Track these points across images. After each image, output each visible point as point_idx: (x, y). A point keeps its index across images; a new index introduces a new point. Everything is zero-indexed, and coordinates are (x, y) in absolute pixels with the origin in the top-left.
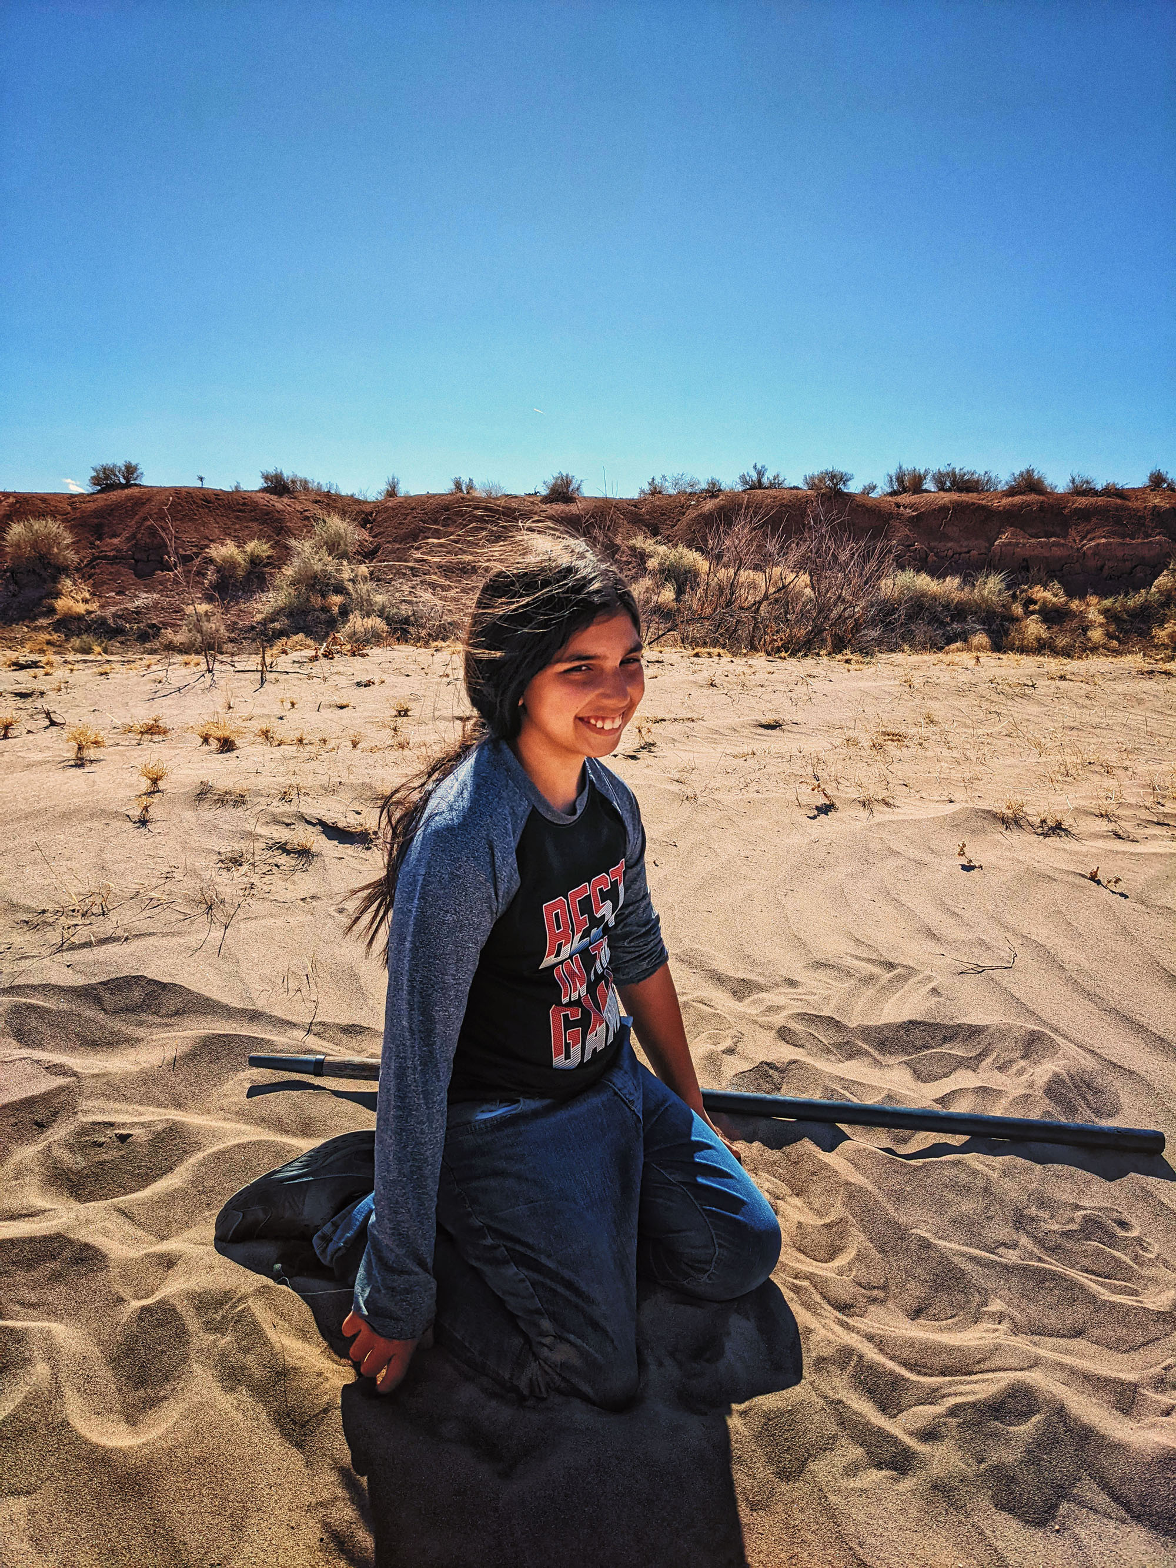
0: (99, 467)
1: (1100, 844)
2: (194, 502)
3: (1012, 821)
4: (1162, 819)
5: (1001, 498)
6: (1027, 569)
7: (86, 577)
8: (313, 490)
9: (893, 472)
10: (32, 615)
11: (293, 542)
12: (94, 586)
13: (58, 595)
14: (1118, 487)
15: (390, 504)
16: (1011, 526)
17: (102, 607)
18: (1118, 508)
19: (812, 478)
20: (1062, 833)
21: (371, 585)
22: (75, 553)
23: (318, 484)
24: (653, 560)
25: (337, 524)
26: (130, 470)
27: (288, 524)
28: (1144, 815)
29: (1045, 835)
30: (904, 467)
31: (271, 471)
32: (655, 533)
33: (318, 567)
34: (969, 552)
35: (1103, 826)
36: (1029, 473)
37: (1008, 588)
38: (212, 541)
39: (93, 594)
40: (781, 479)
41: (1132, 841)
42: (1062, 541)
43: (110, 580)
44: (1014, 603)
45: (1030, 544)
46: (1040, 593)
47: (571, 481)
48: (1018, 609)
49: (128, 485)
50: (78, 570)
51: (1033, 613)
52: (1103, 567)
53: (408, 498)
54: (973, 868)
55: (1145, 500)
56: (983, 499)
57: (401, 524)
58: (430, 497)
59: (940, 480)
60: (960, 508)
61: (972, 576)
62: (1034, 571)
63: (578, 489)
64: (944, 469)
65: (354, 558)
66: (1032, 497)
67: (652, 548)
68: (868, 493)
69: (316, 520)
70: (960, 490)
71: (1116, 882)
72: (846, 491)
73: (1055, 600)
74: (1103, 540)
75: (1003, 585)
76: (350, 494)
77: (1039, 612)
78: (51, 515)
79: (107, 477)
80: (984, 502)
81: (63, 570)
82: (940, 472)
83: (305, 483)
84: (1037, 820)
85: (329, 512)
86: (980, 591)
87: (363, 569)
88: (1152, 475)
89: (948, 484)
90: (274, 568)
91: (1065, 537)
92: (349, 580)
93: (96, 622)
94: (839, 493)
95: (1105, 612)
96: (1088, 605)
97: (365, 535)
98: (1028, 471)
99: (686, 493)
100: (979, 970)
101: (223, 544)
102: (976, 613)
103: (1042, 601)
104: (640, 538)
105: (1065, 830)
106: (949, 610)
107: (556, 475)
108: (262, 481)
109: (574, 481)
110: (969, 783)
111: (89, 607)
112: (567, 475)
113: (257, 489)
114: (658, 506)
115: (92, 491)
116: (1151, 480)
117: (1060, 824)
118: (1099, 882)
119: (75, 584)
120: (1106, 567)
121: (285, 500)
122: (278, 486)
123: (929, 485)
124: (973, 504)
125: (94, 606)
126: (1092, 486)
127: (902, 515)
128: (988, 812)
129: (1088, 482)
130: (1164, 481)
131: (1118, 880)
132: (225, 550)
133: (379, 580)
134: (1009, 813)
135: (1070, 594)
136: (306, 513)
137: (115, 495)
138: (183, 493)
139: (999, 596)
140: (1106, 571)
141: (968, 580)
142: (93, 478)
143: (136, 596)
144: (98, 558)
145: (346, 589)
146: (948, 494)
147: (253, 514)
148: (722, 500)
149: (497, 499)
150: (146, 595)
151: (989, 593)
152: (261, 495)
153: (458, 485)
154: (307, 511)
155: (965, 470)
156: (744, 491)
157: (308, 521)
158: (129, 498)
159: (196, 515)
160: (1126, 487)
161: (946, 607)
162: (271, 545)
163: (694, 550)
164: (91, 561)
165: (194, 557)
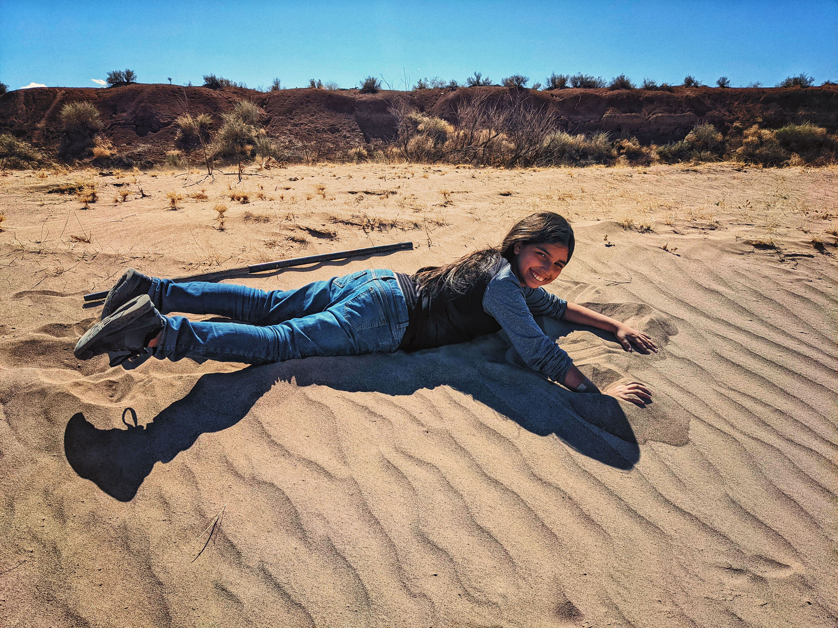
0: (111, 73)
1: (668, 236)
2: (167, 93)
3: (627, 227)
4: (695, 225)
5: (607, 92)
6: (620, 130)
7: (109, 135)
8: (232, 86)
9: (550, 77)
10: (80, 156)
11: (224, 115)
12: (114, 140)
13: (94, 145)
14: (668, 85)
15: (276, 94)
16: (612, 107)
17: (119, 152)
18: (668, 97)
19: (506, 80)
20: (650, 232)
21: (268, 140)
22: (102, 121)
23: (235, 83)
24: (421, 125)
25: (247, 105)
26: (129, 74)
27: (220, 105)
28: (687, 224)
29: (643, 232)
30: (555, 74)
31: (209, 75)
32: (422, 110)
33: (238, 129)
34: (589, 121)
35: (668, 228)
36: (622, 78)
37: (610, 140)
38: (178, 115)
39: (113, 145)
40: (490, 80)
41: (682, 234)
42: (638, 115)
43: (123, 137)
44: (612, 148)
45: (622, 117)
46: (627, 144)
47: (375, 81)
48: (615, 152)
49: (128, 83)
50: (104, 131)
51: (622, 154)
52: (659, 129)
53: (285, 90)
54: (611, 245)
55: (682, 92)
56: (597, 92)
57: (282, 105)
58: (298, 90)
59: (574, 81)
60: (585, 97)
61: (591, 134)
62: (623, 132)
63: (379, 86)
64: (577, 75)
65: (258, 125)
66: (624, 91)
67: (420, 119)
68: (536, 89)
69: (236, 103)
70: (585, 87)
71: (675, 250)
72: (525, 87)
73: (634, 147)
74: (660, 115)
75: (607, 139)
76: (252, 88)
77: (625, 153)
78: (86, 100)
79: (116, 78)
80: (598, 94)
81: (95, 131)
82: (574, 77)
83: (228, 82)
84: (639, 227)
85: (242, 98)
86: (595, 142)
87: (263, 131)
88: (686, 79)
89: (579, 84)
90: (213, 130)
91: (640, 113)
92: (255, 137)
93: (116, 160)
94: (521, 89)
95: (660, 153)
96: (651, 149)
97: (263, 111)
98: (621, 77)
99: (438, 88)
100: (616, 284)
101: (184, 117)
102: (593, 154)
103: (627, 147)
104: (414, 113)
105: (651, 230)
106: (579, 153)
107: (367, 78)
108: (204, 81)
109: (377, 81)
110: (606, 213)
111: (112, 152)
112: (373, 78)
113: (201, 85)
114: (423, 95)
115: (108, 86)
116: (686, 82)
117: (649, 228)
118: (667, 251)
119: (103, 139)
120: (661, 129)
121: (218, 92)
122: (213, 83)
123: (569, 84)
124: (592, 94)
125: (115, 151)
126: (655, 84)
127: (555, 100)
128: (617, 223)
129: (653, 83)
130: (692, 82)
131: (676, 249)
132: (186, 120)
133: (272, 137)
134: (626, 223)
135: (642, 144)
136: (230, 99)
137: (121, 88)
138: (160, 88)
139: (605, 145)
140: (661, 131)
141: (589, 136)
142: (108, 79)
143: (138, 146)
144: (115, 124)
145: (253, 141)
146: (579, 89)
147: (200, 99)
148: (458, 92)
149: (335, 91)
150: (144, 146)
151: (600, 143)
152: (204, 89)
153: (313, 83)
154: (230, 98)
155: (588, 76)
156: (470, 87)
157: (231, 105)
158: (130, 90)
159: (168, 100)
160: (672, 85)
161: (577, 151)
162: (211, 117)
163: (443, 120)
164: (112, 126)
165: (169, 124)
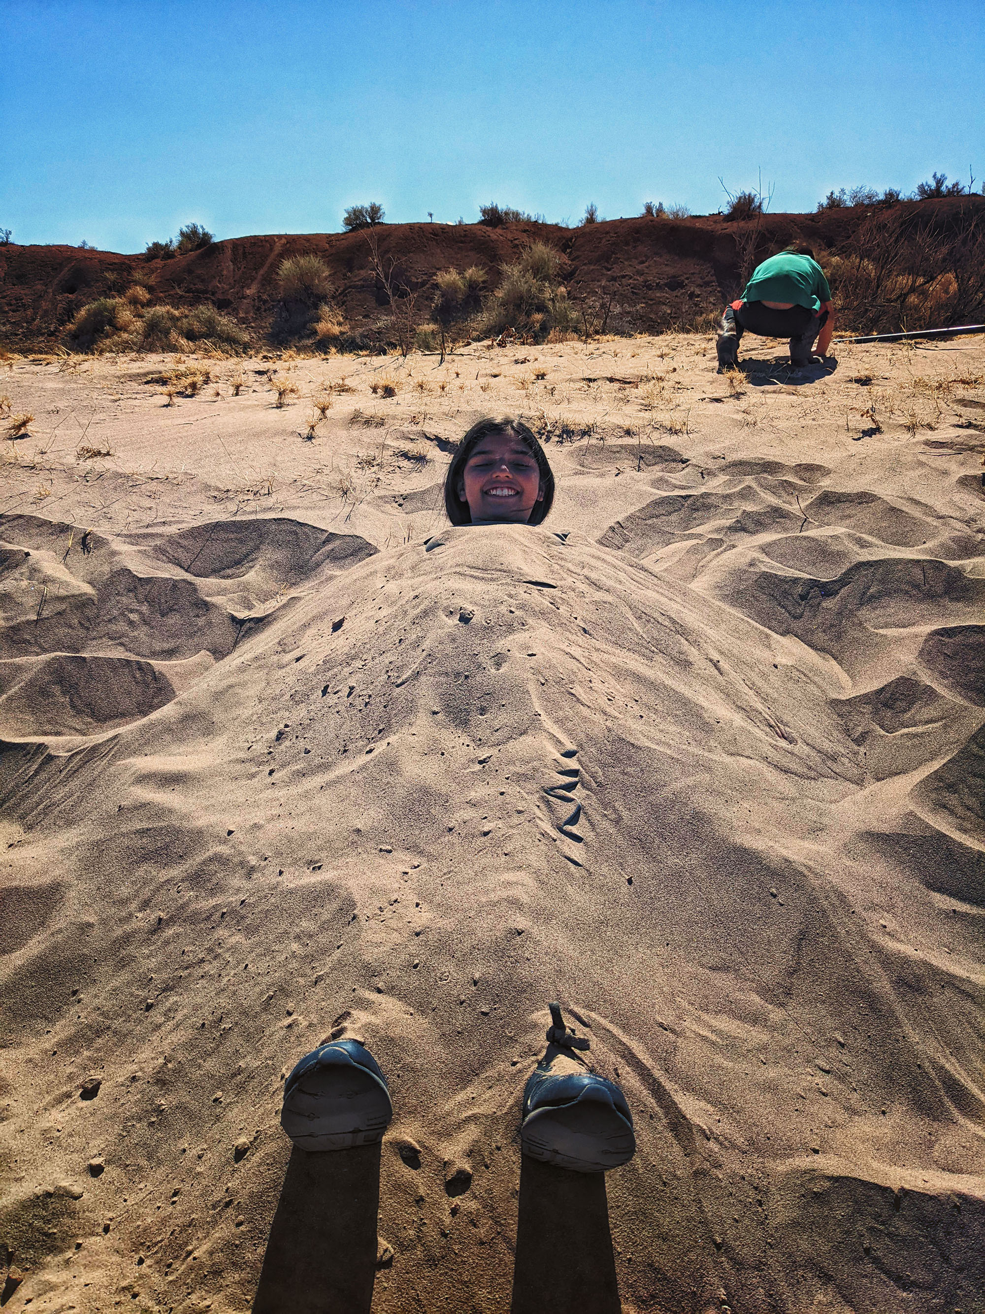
0: (350, 210)
2: (425, 235)
7: (341, 304)
8: (522, 221)
10: (299, 337)
11: (505, 267)
12: (346, 311)
13: (318, 320)
15: (589, 230)
17: (352, 328)
21: (568, 304)
22: (332, 284)
23: (528, 215)
25: (541, 249)
26: (375, 211)
27: (501, 252)
31: (488, 205)
32: (829, 244)
33: (524, 288)
38: (439, 269)
39: (345, 318)
43: (358, 305)
47: (753, 200)
49: (372, 224)
50: (333, 298)
53: (604, 223)
57: (596, 247)
58: (622, 221)
63: (759, 207)
65: (555, 280)
69: (524, 247)
76: (554, 222)
78: (313, 252)
79: (357, 218)
81: (321, 298)
83: (516, 215)
85: (534, 239)
87: (562, 290)
90: (488, 291)
92: (549, 300)
93: (348, 341)
97: (565, 259)
99: (863, 204)
101: (447, 272)
107: (740, 194)
108: (481, 214)
109: (756, 200)
111: (342, 329)
112: (751, 194)
113: (476, 222)
114: (833, 218)
115: (345, 231)
119: (331, 310)
121: (499, 231)
122: (493, 218)
125: (346, 328)
132: (449, 277)
133: (575, 299)
136: (516, 242)
137: (363, 232)
138: (417, 229)
142: (346, 219)
143: (378, 319)
144: (350, 287)
145: (546, 307)
147: (472, 244)
148: (899, 209)
149: (683, 220)
150: (386, 318)
152: (479, 227)
153: (649, 209)
154: (516, 239)
156: (922, 200)
157: (516, 248)
158: (374, 234)
159: (426, 247)
162: (486, 271)
164: (345, 290)
165: (423, 284)
